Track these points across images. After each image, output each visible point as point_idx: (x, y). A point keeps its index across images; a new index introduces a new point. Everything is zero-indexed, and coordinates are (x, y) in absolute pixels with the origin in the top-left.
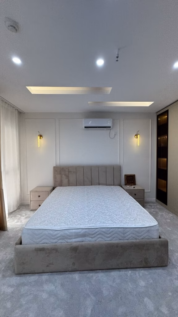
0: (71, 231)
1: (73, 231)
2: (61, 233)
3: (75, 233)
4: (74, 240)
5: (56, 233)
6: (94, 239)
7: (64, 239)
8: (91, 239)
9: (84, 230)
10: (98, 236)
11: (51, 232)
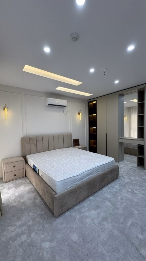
0: (84, 173)
1: (85, 173)
2: (80, 176)
3: (86, 174)
4: (85, 179)
5: (77, 177)
6: (93, 175)
7: (81, 180)
8: (92, 175)
9: (90, 171)
10: (95, 172)
11: (74, 178)
